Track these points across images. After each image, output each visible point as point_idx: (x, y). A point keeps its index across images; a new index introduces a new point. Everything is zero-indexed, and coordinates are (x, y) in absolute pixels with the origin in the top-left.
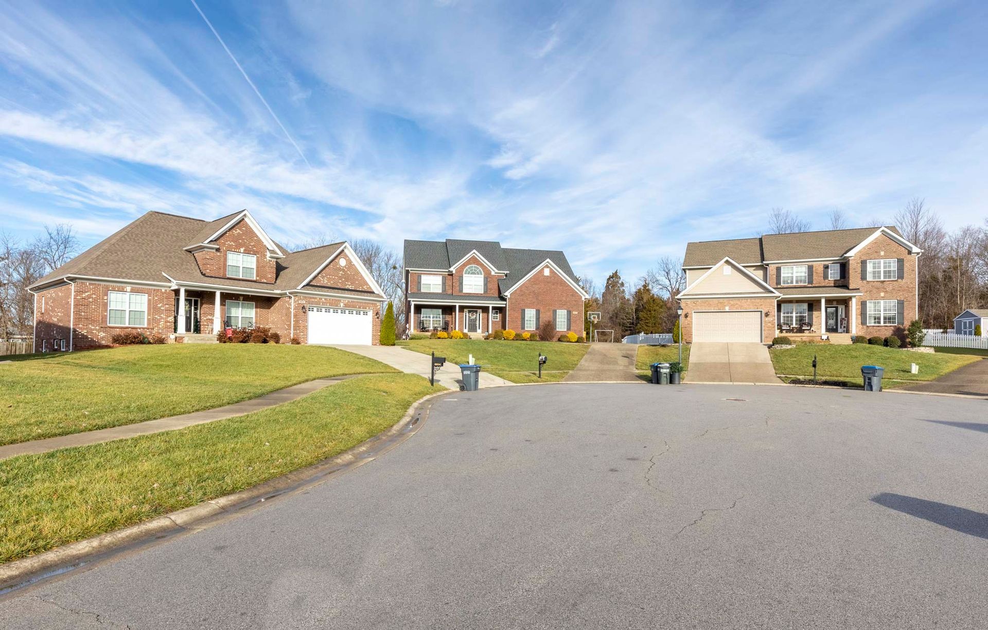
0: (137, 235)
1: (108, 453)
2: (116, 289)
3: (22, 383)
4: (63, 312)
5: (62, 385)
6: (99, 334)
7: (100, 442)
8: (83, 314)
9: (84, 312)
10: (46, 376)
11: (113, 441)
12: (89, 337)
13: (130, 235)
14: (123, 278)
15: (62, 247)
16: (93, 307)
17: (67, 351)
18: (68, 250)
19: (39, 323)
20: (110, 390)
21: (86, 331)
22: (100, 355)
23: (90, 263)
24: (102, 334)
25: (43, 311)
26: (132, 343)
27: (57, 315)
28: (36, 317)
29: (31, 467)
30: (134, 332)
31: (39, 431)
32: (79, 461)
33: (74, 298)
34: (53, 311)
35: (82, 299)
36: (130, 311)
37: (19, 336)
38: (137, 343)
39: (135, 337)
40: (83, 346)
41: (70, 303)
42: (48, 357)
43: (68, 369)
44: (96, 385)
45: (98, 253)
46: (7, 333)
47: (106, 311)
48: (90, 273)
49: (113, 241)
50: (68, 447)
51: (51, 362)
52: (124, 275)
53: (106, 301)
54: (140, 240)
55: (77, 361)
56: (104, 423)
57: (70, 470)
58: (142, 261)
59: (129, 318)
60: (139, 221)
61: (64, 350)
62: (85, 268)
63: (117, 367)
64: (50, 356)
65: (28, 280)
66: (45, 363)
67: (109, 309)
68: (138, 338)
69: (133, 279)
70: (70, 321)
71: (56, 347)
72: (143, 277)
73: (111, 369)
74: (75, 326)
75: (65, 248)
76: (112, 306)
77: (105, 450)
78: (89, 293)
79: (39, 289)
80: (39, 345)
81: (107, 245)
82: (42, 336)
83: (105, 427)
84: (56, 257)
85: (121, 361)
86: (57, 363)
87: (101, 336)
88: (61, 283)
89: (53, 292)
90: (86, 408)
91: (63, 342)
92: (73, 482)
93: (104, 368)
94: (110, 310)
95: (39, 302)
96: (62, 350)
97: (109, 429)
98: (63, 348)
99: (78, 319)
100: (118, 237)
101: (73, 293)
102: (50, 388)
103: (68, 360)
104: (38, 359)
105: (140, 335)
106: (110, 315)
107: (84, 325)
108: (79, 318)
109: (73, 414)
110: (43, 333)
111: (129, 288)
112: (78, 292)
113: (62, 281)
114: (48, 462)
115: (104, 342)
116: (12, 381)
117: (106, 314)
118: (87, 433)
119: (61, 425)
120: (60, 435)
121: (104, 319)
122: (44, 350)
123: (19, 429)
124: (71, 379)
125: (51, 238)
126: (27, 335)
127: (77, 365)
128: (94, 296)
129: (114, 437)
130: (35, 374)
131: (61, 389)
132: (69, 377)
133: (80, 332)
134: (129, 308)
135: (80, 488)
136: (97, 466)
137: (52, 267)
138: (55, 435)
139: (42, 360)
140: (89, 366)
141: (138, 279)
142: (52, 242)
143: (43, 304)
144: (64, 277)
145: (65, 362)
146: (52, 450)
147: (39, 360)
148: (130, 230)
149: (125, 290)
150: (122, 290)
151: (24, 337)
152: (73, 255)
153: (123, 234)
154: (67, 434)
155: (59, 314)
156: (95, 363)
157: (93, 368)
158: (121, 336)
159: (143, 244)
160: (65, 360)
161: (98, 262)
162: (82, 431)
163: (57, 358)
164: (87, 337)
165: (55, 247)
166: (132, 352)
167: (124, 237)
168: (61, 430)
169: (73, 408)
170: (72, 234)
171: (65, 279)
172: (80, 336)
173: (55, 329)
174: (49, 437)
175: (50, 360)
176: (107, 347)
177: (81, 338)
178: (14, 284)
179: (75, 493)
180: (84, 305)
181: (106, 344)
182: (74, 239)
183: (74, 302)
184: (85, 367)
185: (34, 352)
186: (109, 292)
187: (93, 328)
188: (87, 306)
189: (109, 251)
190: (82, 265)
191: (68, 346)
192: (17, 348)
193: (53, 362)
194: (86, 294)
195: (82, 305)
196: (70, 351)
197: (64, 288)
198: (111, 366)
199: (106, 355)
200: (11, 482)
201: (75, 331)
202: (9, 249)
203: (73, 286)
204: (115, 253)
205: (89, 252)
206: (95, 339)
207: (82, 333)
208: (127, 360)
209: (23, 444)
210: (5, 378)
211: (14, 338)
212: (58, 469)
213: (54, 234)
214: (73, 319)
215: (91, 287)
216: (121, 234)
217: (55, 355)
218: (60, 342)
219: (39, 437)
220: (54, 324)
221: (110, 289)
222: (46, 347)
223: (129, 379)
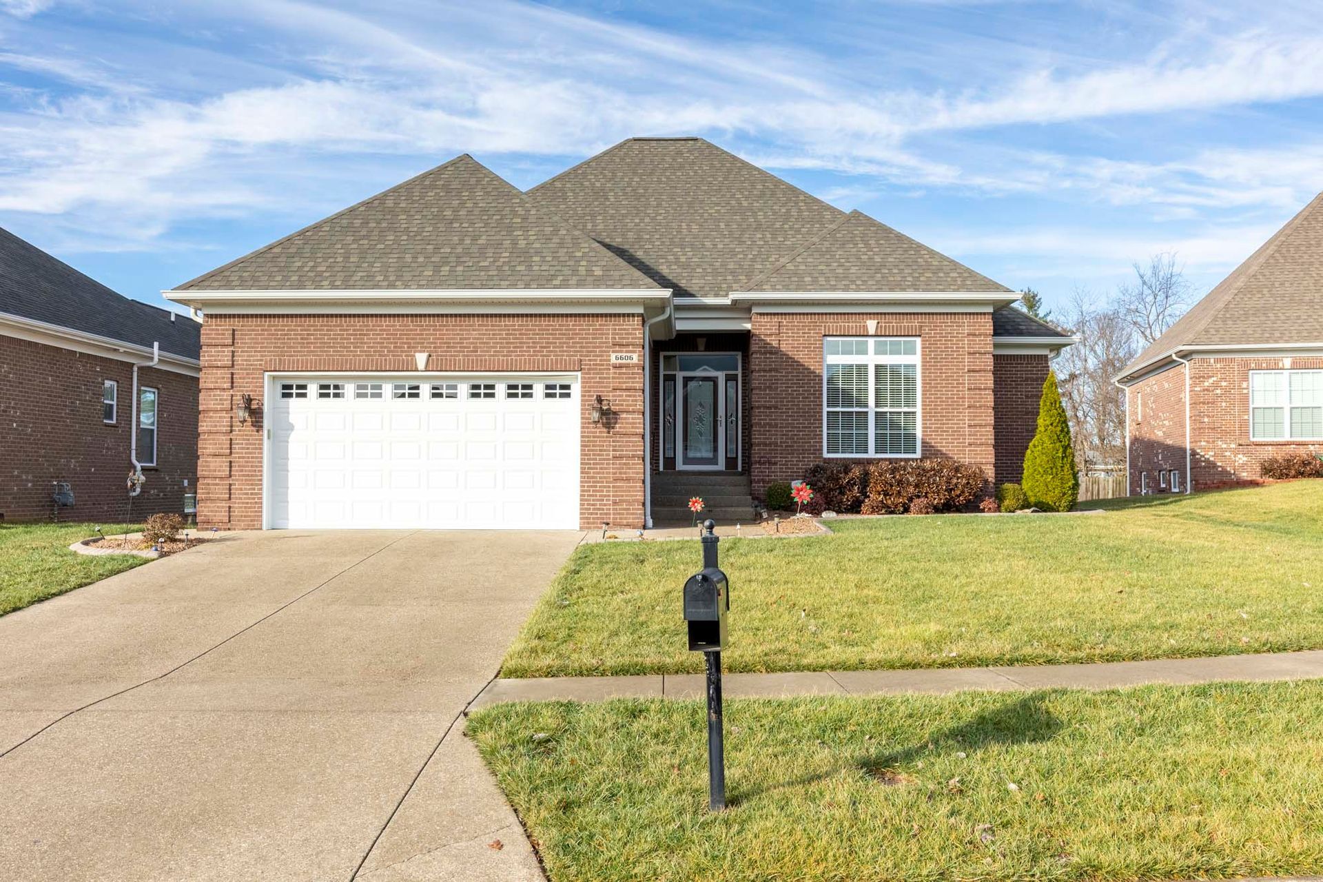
0: (1297, 248)
1: (1302, 705)
2: (1264, 365)
3: (1128, 550)
4: (1172, 420)
5: (1191, 557)
6: (1237, 459)
7: (1284, 679)
8: (1206, 420)
9: (1208, 416)
10: (1162, 540)
11: (1307, 681)
12: (1219, 464)
13: (1284, 251)
14: (1276, 342)
15: (1161, 296)
16: (1224, 404)
17: (1183, 492)
18: (1171, 300)
19: (1135, 440)
20: (1278, 572)
21: (1213, 454)
22: (1245, 499)
23: (1215, 319)
24: (1241, 459)
25: (1140, 420)
26: (1300, 474)
27: (1163, 426)
28: (1129, 432)
29: (1173, 708)
30: (1302, 452)
31: (1173, 642)
32: (1251, 711)
33: (1191, 391)
34: (1156, 417)
35: (1204, 390)
36: (1292, 408)
37: (1102, 467)
38: (1310, 475)
39: (1305, 463)
40: (1209, 482)
41: (1183, 400)
42: (1155, 503)
43: (1194, 526)
44: (1249, 561)
45: (1228, 297)
46: (1086, 461)
47: (1246, 411)
48: (1216, 339)
49: (1254, 268)
50: (1228, 680)
51: (1161, 513)
52: (1277, 334)
53: (1245, 391)
54: (1306, 256)
55: (1206, 512)
56: (1280, 640)
57: (1240, 729)
58: (1311, 301)
59: (1291, 423)
60: (1300, 217)
61: (1177, 490)
62: (1207, 331)
63: (1279, 524)
64: (1158, 502)
65: (1110, 365)
66: (1155, 515)
67: (1251, 406)
68: (1310, 463)
69: (1297, 341)
70: (1184, 436)
71: (1163, 486)
72: (1316, 334)
73: (1269, 529)
74: (1194, 444)
75: (1167, 297)
76: (1257, 401)
77: (1296, 698)
78: (1215, 379)
79: (1132, 379)
80: (1135, 483)
81: (1243, 279)
82: (1140, 464)
83: (1282, 648)
84: (1152, 318)
85: (1285, 514)
86: (1174, 516)
87: (1241, 463)
88: (1167, 363)
89: (1154, 382)
90: (1242, 606)
91: (1175, 474)
92: (1247, 751)
93: (1255, 528)
94: (1254, 408)
95: (1133, 403)
96: (1174, 490)
97: (1290, 654)
98: (1175, 487)
99: (1198, 431)
100: (1262, 260)
101: (1188, 382)
102: (1173, 563)
103: (1192, 510)
104: (1141, 507)
105: (1314, 458)
106: (1253, 420)
107: (1208, 442)
108: (1200, 429)
109: (1222, 617)
110: (1141, 460)
111: (1287, 362)
112: (1198, 378)
113: (1169, 359)
114: (1200, 704)
115: (1245, 474)
116: (1115, 547)
117: (1246, 417)
118: (1252, 656)
119: (1206, 636)
120: (1209, 653)
121: (1244, 429)
122: (1144, 491)
123: (1141, 634)
124: (1203, 547)
125: (1144, 283)
126: (1114, 464)
127: (1207, 519)
128: (1224, 384)
129: (1307, 673)
130: (1146, 536)
131: (1192, 565)
132: (1200, 542)
133: (1203, 456)
134: (1290, 403)
135: (1264, 766)
136: (1287, 729)
137: (1146, 337)
138: (1198, 654)
139: (1148, 509)
140: (1227, 522)
141: (1305, 339)
142: (1147, 291)
143: (1140, 407)
144: (1172, 352)
145: (1186, 512)
146: (1202, 682)
147: (1144, 509)
148: (1284, 239)
149: (1281, 365)
150: (1275, 367)
151: (1109, 467)
152: (1181, 307)
153: (1269, 252)
154: (1218, 654)
155: (1166, 423)
156: (1238, 516)
157: (1235, 525)
158: (1277, 461)
159: (1311, 264)
160: (1185, 510)
161: (1228, 316)
162: (1242, 652)
163: (1171, 507)
164: (1214, 466)
165: (1150, 299)
166: (1303, 495)
167: (1272, 256)
168: (1207, 645)
169: (1219, 604)
170: (1176, 270)
171: (1174, 357)
172: (1203, 464)
173: (1160, 451)
174: (1190, 656)
175: (1160, 510)
176: (1253, 484)
177: (1205, 467)
178: (1091, 376)
179: (1256, 777)
180: (1208, 403)
181: (1249, 479)
182: (1180, 279)
183: (1191, 397)
184: (1222, 523)
185: (1128, 495)
186: (1251, 372)
187: (1224, 446)
188: (1213, 403)
189: (1246, 290)
190: (1202, 326)
191: (1183, 483)
192: (1101, 489)
193: (1165, 514)
194: (1211, 380)
195: (1204, 403)
196: (1188, 492)
197: (1171, 373)
198: (1267, 524)
199: (1255, 500)
200: (1148, 731)
201: (1194, 453)
202: (1084, 314)
203: (1187, 368)
204: (1259, 292)
205: (1210, 298)
206: (1228, 469)
207: (1207, 456)
208: (1295, 511)
209: (1151, 663)
210: (1103, 541)
211: (1096, 470)
212: (1218, 720)
213: (1148, 273)
214: (1190, 430)
215: (1218, 366)
216: (1268, 251)
217: (1167, 501)
218: (1170, 475)
219: (1174, 653)
220: (1158, 443)
221: (1253, 365)
222: (1147, 485)
223: (1308, 552)
